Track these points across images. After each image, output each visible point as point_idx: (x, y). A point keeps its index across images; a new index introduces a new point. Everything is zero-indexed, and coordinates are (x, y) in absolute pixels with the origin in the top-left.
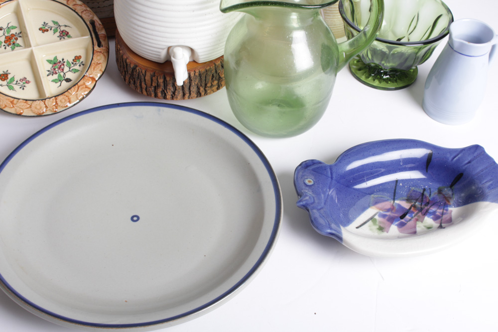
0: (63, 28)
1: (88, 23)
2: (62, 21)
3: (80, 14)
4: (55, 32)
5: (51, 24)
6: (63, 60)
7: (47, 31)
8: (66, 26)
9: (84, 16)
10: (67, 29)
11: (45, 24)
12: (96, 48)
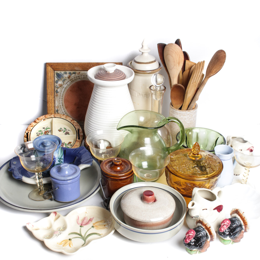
0: (67, 131)
1: (77, 130)
2: (68, 128)
3: (75, 126)
4: (64, 132)
5: (63, 129)
6: (64, 142)
7: (61, 131)
8: (69, 130)
9: (76, 127)
10: (69, 132)
11: (61, 128)
12: (77, 139)
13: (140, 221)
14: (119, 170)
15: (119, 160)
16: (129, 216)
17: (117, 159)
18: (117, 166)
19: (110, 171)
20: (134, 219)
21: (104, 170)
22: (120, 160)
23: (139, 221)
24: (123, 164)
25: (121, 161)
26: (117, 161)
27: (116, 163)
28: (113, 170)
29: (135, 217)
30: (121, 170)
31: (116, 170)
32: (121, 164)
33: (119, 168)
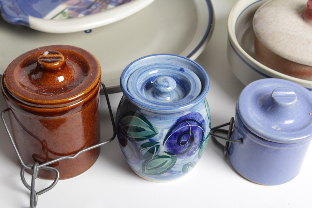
13: (305, 64)
14: (63, 84)
15: (56, 56)
16: (277, 54)
17: (50, 53)
18: (54, 72)
19: (37, 92)
20: (289, 59)
21: (19, 92)
22: (57, 54)
23: (303, 63)
24: (69, 63)
25: (63, 57)
26: (50, 58)
27: (49, 65)
28: (45, 85)
29: (292, 55)
30: (66, 82)
31: (54, 87)
32: (64, 66)
33: (61, 79)
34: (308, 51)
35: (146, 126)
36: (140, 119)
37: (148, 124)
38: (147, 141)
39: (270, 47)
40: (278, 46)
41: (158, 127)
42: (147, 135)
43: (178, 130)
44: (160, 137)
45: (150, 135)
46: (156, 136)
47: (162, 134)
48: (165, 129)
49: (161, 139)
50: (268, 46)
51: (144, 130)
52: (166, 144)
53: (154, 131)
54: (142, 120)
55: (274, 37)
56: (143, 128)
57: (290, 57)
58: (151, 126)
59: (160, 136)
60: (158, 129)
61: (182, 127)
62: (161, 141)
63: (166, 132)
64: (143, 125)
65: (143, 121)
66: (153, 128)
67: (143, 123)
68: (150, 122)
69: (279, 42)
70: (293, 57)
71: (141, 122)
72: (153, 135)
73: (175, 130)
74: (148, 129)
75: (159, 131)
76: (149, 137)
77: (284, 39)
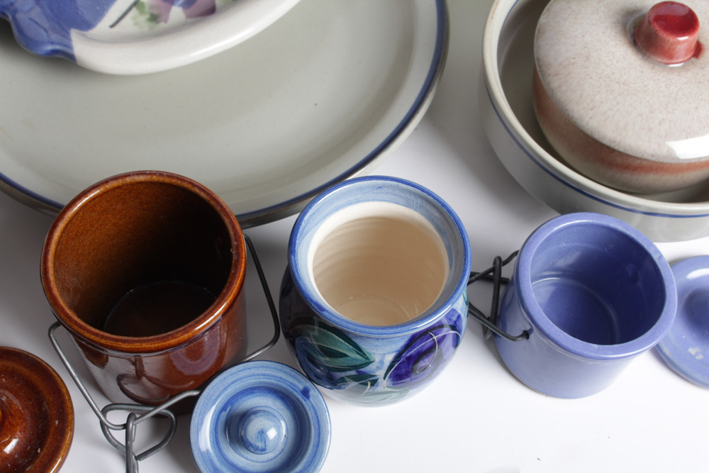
16: (589, 133)
20: (612, 145)
29: (618, 139)
34: (650, 130)
35: (349, 350)
36: (337, 337)
37: (353, 346)
38: (353, 373)
39: (572, 117)
40: (591, 118)
41: (375, 351)
42: (353, 364)
43: (413, 351)
44: (378, 368)
45: (358, 364)
46: (371, 365)
47: (382, 362)
48: (388, 353)
49: (381, 371)
50: (569, 114)
51: (346, 356)
52: (390, 377)
53: (367, 358)
54: (340, 339)
55: (581, 96)
56: (344, 352)
57: (614, 142)
58: (359, 350)
59: (379, 365)
60: (375, 354)
61: (421, 345)
62: (380, 373)
63: (389, 358)
64: (343, 347)
65: (343, 341)
66: (364, 354)
67: (342, 343)
68: (358, 343)
69: (592, 110)
70: (620, 143)
71: (339, 341)
72: (365, 364)
73: (407, 353)
74: (353, 355)
75: (377, 358)
76: (356, 367)
77: (602, 102)
